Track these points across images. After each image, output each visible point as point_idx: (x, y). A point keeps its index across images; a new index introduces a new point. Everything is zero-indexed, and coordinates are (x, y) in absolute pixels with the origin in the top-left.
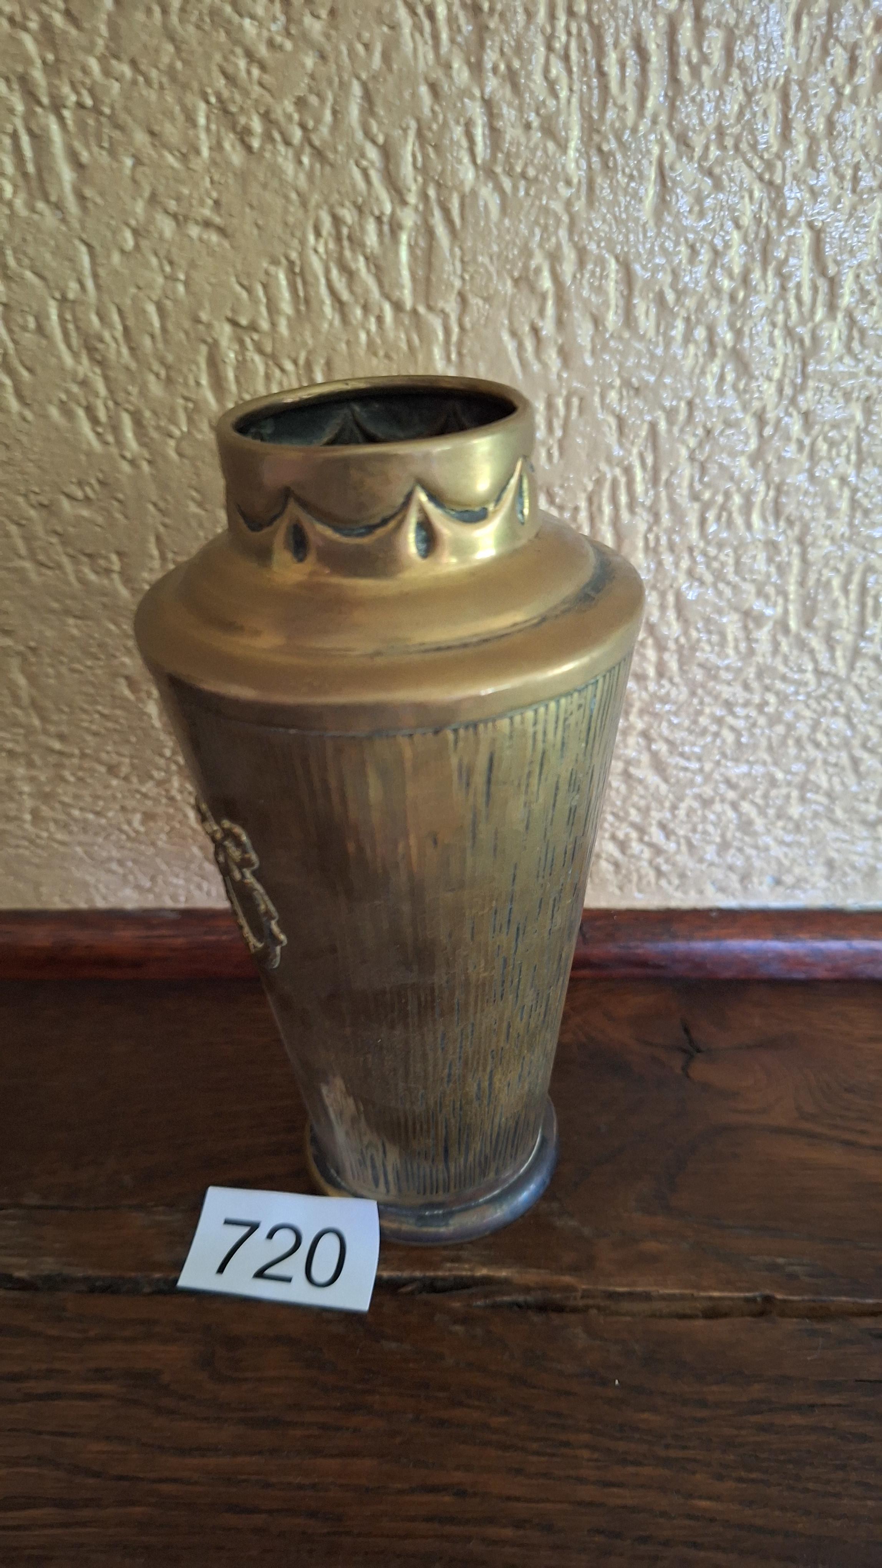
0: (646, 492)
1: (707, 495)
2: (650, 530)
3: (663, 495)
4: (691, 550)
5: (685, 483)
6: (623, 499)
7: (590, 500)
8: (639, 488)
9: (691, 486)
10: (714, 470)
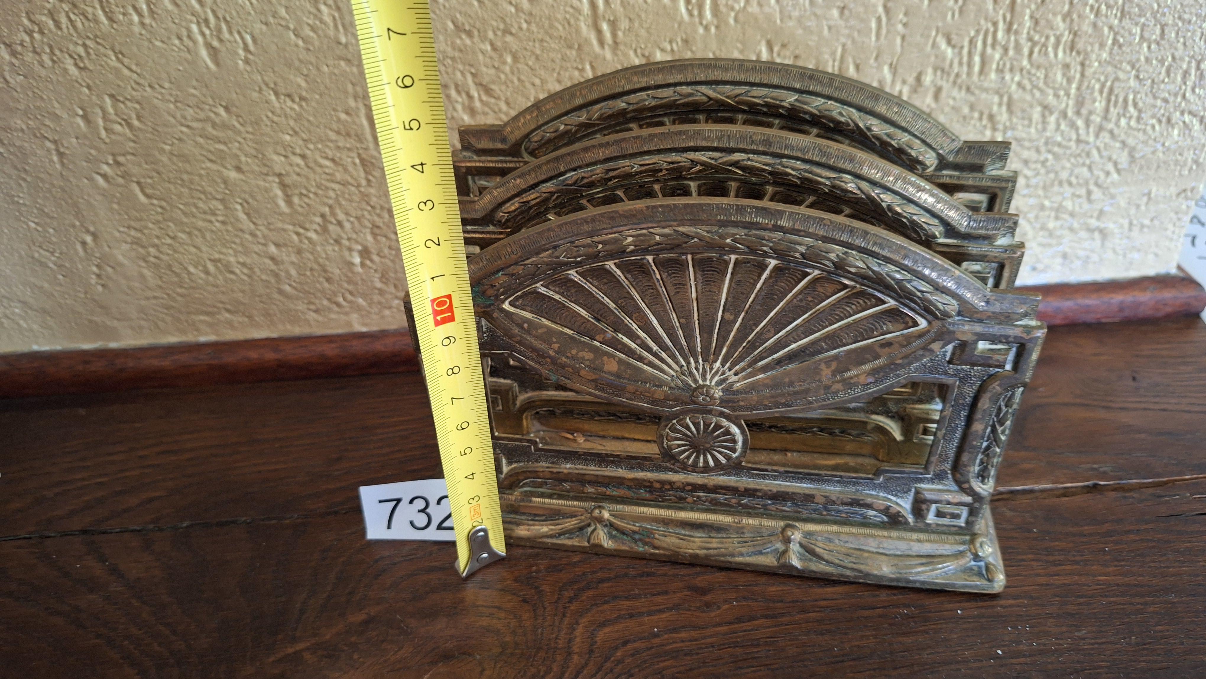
0: (1003, 37)
1: (1037, 38)
2: (1001, 59)
3: (1013, 38)
4: (1022, 70)
5: (1025, 31)
6: (990, 40)
7: (971, 42)
8: (1000, 35)
9: (1028, 33)
10: (1043, 23)
